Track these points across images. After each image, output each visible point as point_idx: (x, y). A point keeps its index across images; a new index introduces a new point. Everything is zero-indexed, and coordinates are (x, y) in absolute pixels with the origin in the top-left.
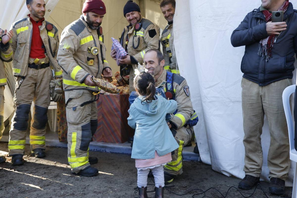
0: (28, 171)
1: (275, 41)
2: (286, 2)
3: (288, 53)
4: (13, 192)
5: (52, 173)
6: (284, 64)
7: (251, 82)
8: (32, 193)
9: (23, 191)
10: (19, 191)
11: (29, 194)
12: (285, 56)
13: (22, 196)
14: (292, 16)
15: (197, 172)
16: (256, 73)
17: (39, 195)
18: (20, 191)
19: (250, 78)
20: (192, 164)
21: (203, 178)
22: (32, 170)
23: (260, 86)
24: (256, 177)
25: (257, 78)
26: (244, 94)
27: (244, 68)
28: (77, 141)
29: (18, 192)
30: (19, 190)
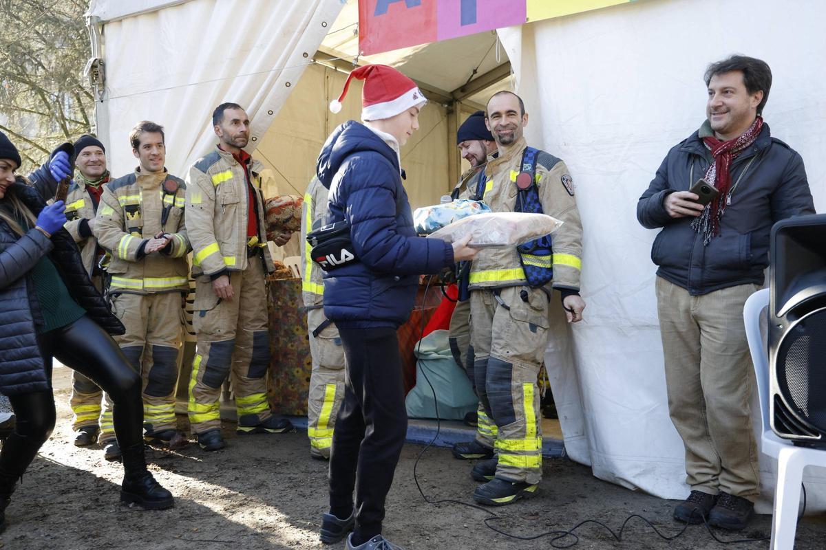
0: (202, 474)
1: (729, 200)
2: (758, 121)
3: (757, 228)
4: (169, 518)
5: (251, 480)
6: (747, 250)
7: (673, 285)
8: (207, 519)
9: (190, 515)
10: (181, 515)
11: (199, 521)
12: (748, 233)
13: (186, 526)
14: (768, 151)
15: (564, 483)
16: (686, 267)
17: (221, 524)
18: (183, 515)
19: (674, 279)
20: (553, 465)
21: (576, 494)
22: (211, 471)
23: (692, 294)
24: (714, 496)
25: (686, 278)
26: (661, 310)
27: (658, 257)
28: (335, 402)
29: (178, 516)
30: (181, 513)
